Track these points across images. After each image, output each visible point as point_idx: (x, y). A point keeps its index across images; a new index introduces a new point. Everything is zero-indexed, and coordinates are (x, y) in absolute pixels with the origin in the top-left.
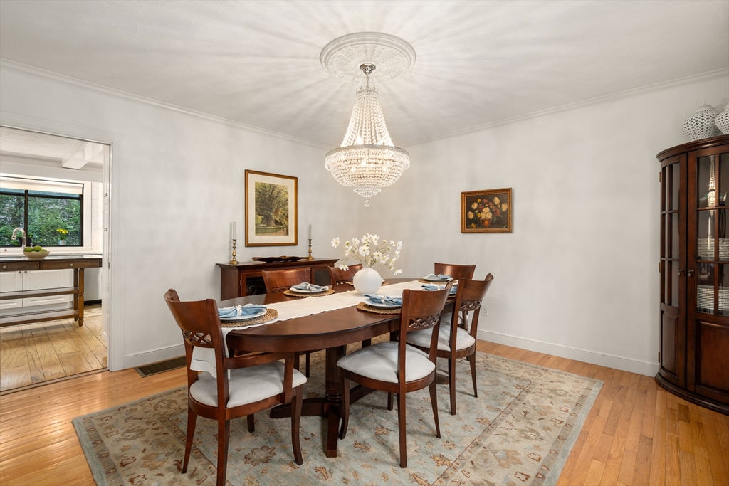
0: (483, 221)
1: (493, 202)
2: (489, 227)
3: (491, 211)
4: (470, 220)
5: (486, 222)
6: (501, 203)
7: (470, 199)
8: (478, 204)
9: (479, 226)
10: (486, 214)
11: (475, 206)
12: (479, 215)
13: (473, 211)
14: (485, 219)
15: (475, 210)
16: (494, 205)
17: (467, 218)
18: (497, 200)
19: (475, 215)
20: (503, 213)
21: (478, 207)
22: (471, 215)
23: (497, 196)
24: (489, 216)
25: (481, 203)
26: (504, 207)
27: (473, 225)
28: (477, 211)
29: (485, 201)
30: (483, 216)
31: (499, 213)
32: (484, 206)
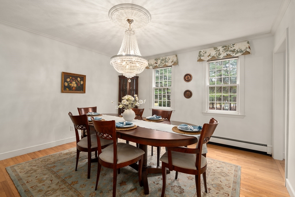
0: (72, 87)
1: (77, 80)
2: (75, 91)
3: (76, 83)
4: (66, 86)
5: (74, 88)
6: (80, 81)
7: (66, 76)
8: (70, 79)
9: (71, 90)
10: (74, 84)
11: (68, 80)
12: (70, 85)
13: (67, 82)
14: (73, 87)
15: (69, 82)
16: (78, 81)
17: (64, 85)
18: (79, 79)
19: (68, 84)
20: (81, 85)
21: (70, 81)
22: (66, 84)
23: (79, 77)
24: (75, 85)
25: (71, 79)
26: (82, 83)
27: (67, 89)
28: (69, 83)
29: (74, 78)
30: (72, 85)
31: (79, 85)
32: (73, 80)
